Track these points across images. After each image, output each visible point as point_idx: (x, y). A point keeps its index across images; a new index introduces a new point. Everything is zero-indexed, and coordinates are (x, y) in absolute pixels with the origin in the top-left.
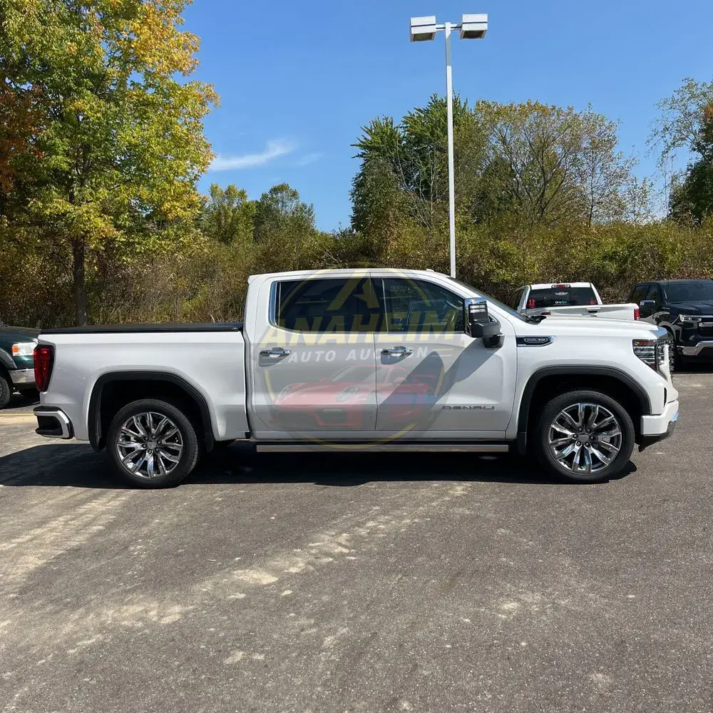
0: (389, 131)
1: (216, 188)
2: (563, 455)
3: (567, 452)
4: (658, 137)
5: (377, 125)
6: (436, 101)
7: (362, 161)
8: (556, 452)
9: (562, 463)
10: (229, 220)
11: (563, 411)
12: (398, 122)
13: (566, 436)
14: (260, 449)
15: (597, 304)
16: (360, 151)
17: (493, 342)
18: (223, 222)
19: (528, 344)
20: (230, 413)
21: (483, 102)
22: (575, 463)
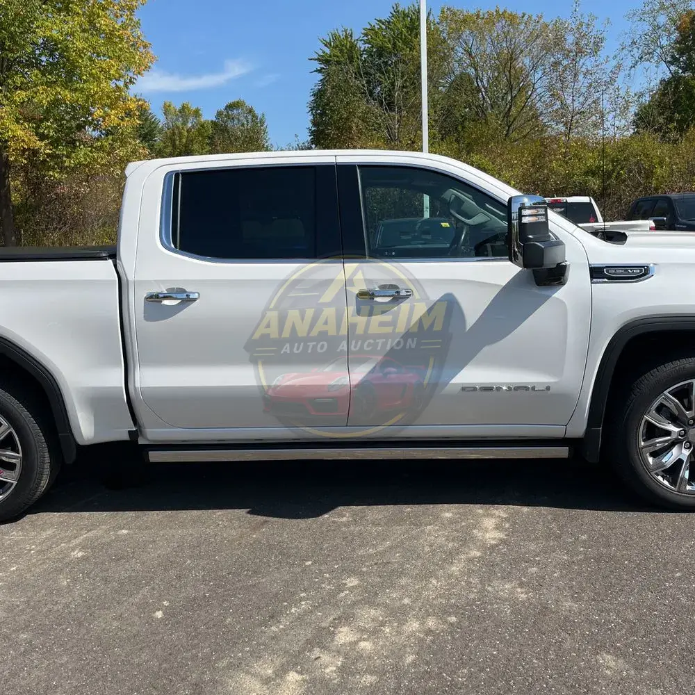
0: (348, 44)
1: (169, 106)
2: (663, 465)
3: (669, 459)
4: (625, 52)
5: (335, 37)
6: (398, 11)
7: (320, 76)
8: (650, 460)
9: (660, 478)
10: (184, 140)
11: (666, 392)
12: (358, 34)
13: (668, 433)
14: (155, 457)
15: (597, 221)
16: (318, 66)
17: (554, 276)
18: (177, 142)
19: (612, 279)
20: (99, 401)
21: (448, 9)
22: (683, 479)
